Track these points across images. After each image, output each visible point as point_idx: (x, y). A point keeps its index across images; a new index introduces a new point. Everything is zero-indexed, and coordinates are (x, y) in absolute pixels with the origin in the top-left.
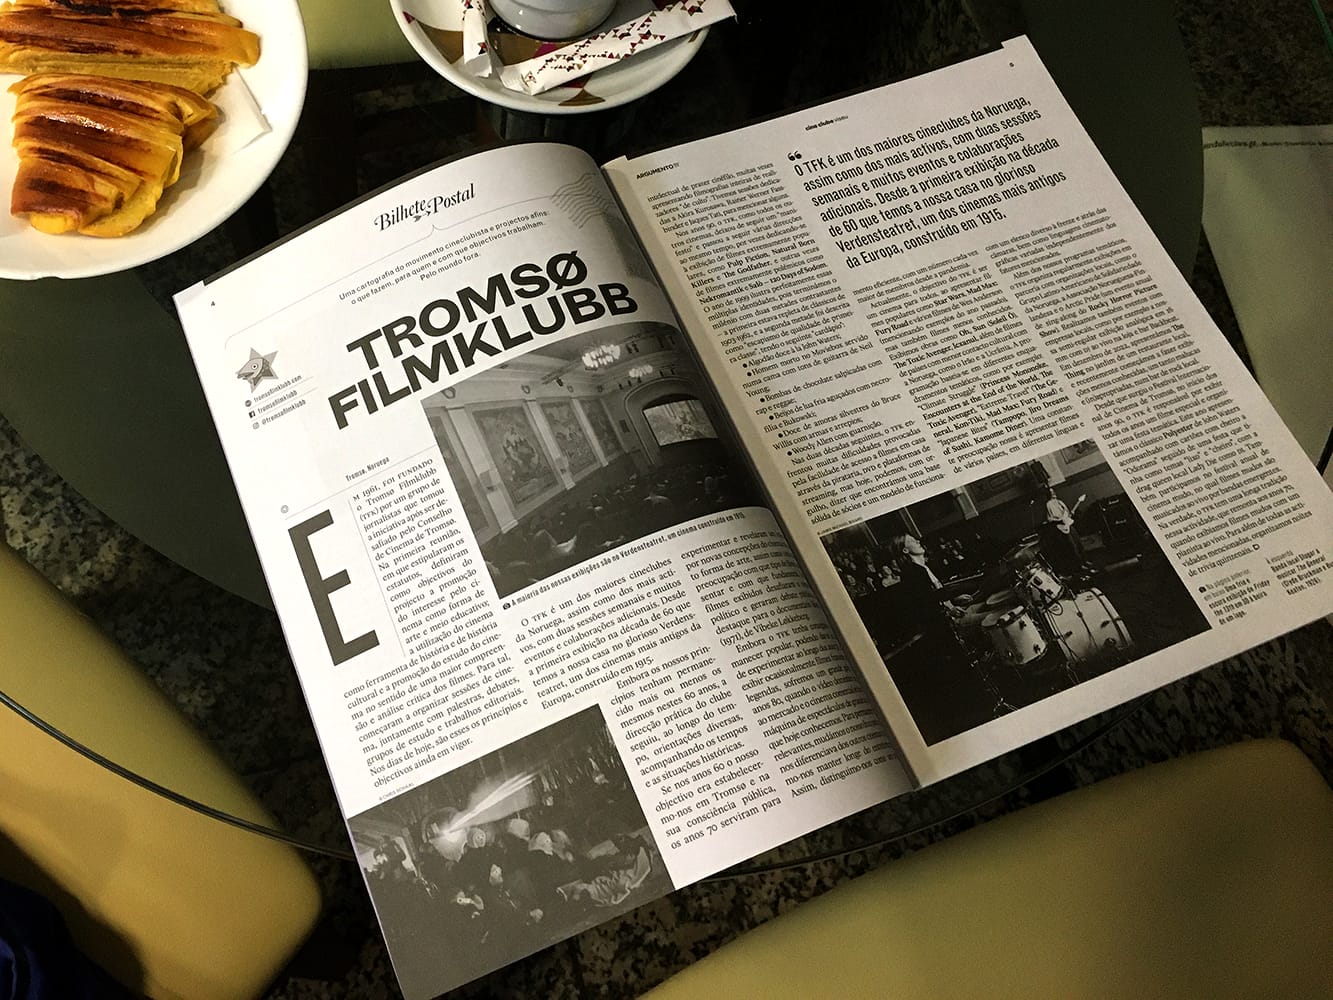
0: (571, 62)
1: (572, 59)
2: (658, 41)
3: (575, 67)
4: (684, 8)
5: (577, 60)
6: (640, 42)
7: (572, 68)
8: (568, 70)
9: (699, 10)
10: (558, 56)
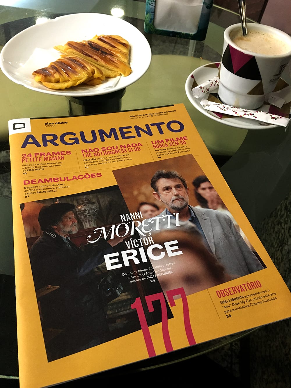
0: (224, 108)
1: (225, 107)
2: (254, 118)
3: (223, 110)
4: (271, 116)
5: (225, 109)
6: (248, 115)
7: (222, 109)
8: (221, 109)
9: (276, 119)
10: (222, 105)
